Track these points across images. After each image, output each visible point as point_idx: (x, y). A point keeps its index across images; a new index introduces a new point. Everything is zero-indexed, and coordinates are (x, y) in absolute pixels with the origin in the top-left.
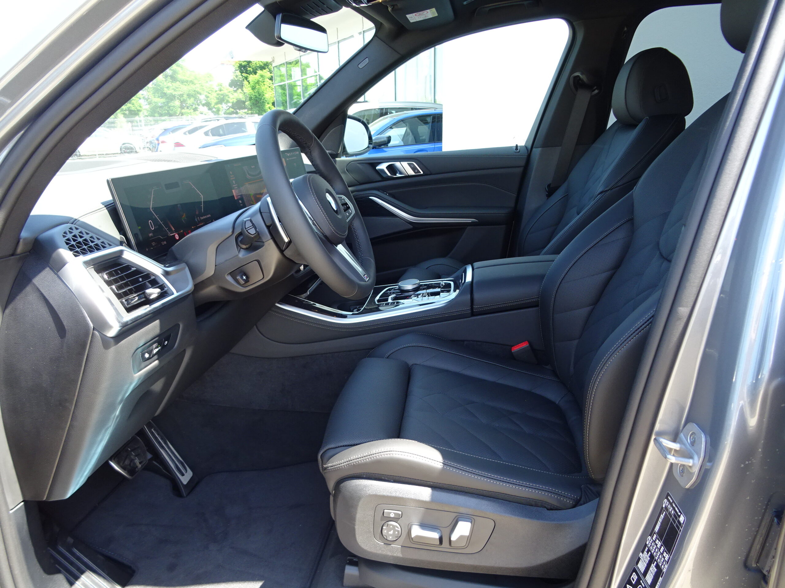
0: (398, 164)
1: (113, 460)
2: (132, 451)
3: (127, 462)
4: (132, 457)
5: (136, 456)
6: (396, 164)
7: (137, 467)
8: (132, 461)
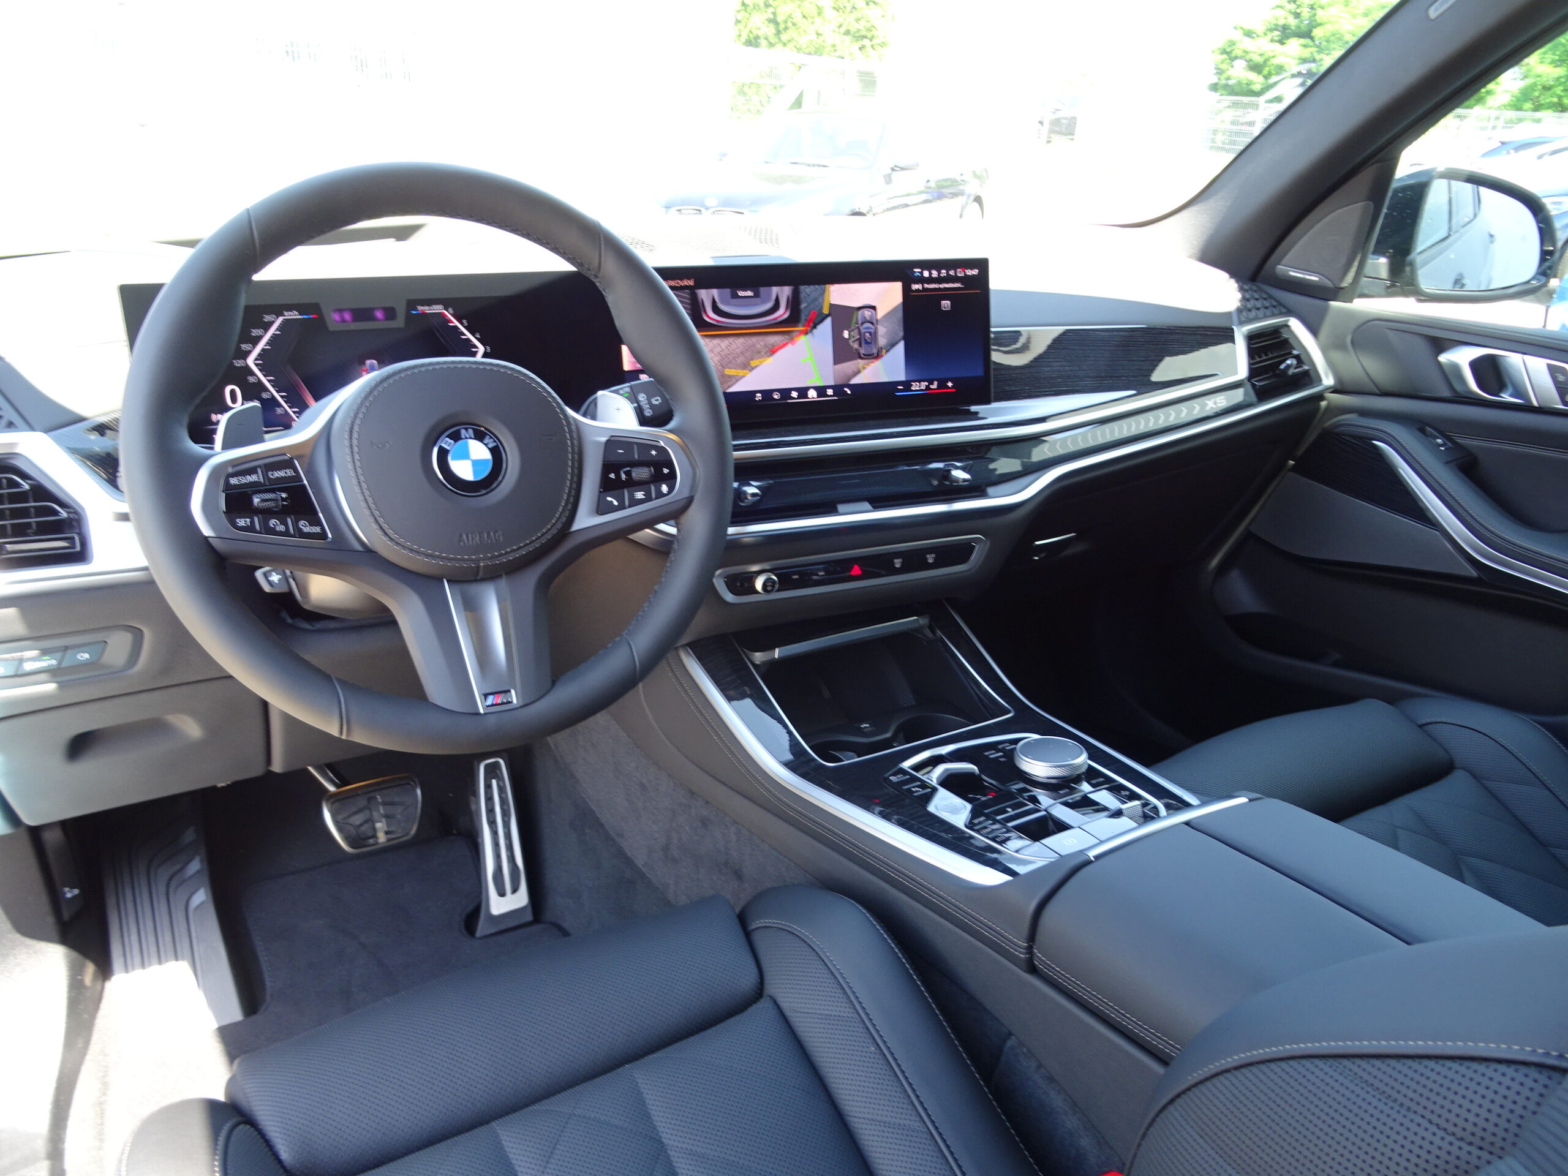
0: (1514, 360)
1: (329, 804)
2: (384, 804)
3: (357, 820)
4: (375, 814)
5: (387, 816)
6: (1509, 360)
7: (375, 836)
8: (370, 821)
